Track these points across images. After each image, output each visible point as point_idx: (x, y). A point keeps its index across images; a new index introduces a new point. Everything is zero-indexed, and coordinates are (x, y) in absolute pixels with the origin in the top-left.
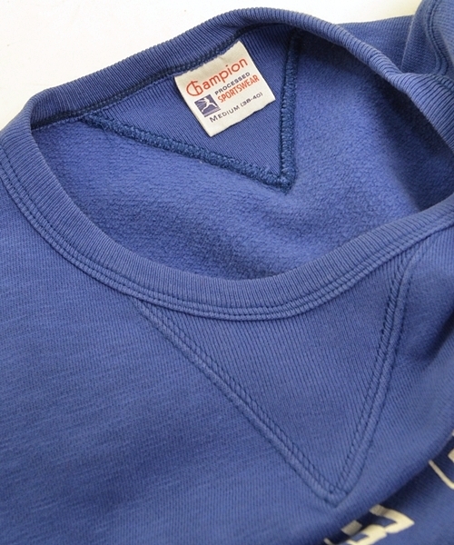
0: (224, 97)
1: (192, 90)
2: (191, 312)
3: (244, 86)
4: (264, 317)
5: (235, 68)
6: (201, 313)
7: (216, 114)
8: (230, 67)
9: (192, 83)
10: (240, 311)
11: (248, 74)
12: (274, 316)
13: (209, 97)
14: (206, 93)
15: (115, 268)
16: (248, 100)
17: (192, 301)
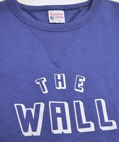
0: (56, 18)
1: (51, 14)
2: (38, 28)
3: (60, 18)
4: (51, 31)
5: (61, 14)
6: (40, 29)
7: (53, 20)
8: (60, 14)
9: (51, 13)
10: (47, 29)
11: (62, 16)
12: (53, 31)
13: (53, 17)
14: (53, 16)
15: (26, 19)
16: (60, 20)
17: (39, 26)
